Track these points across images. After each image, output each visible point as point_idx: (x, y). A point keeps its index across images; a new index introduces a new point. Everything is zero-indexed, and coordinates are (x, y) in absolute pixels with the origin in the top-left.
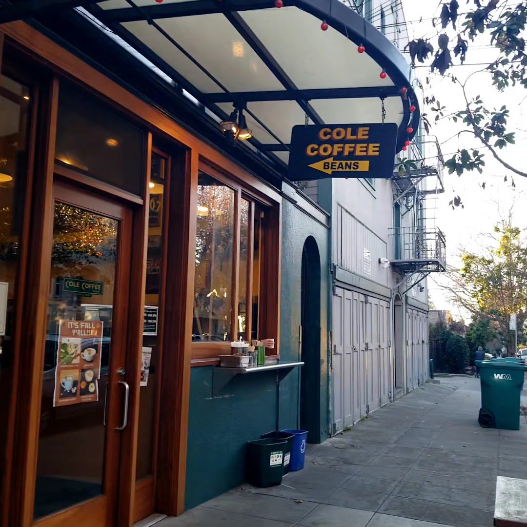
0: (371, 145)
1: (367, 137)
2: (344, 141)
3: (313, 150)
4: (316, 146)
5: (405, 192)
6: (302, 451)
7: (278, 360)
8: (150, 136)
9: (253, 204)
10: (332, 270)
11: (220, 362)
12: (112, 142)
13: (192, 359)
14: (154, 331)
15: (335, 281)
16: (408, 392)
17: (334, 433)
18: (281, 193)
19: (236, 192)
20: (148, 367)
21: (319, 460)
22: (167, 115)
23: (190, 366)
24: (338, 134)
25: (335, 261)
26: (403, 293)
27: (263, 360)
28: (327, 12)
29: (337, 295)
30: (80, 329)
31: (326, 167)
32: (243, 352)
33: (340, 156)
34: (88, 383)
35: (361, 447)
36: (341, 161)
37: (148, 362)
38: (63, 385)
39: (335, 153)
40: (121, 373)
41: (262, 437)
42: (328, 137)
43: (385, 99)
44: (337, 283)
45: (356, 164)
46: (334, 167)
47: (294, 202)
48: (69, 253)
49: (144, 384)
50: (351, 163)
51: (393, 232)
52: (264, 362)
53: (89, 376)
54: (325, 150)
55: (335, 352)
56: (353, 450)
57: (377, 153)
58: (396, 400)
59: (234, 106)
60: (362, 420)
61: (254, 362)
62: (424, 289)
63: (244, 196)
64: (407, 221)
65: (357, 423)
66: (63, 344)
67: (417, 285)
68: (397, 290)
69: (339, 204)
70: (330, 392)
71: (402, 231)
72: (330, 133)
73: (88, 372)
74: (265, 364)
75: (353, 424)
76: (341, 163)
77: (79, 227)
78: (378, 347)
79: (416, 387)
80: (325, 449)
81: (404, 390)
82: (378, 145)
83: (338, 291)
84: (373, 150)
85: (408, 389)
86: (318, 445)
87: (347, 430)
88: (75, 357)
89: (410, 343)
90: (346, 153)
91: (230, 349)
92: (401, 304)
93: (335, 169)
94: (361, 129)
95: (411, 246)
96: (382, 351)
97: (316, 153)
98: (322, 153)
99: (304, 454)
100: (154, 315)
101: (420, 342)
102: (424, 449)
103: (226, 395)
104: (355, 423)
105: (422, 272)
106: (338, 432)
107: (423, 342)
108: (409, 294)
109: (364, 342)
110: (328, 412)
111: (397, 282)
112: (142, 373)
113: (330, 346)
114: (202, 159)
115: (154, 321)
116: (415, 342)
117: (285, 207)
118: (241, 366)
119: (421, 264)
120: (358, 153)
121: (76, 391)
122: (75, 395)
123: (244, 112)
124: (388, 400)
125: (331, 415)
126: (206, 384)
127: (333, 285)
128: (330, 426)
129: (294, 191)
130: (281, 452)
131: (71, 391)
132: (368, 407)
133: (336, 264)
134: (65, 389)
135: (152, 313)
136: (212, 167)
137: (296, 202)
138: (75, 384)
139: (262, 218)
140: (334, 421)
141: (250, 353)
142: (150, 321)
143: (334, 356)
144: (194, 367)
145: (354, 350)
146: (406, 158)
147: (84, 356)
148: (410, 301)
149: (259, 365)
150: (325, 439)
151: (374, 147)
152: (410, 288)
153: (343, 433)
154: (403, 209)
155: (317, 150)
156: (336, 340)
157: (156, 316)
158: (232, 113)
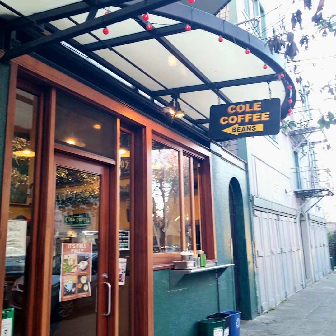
0: (263, 114)
1: (260, 109)
2: (245, 113)
3: (224, 120)
4: (226, 118)
5: (301, 143)
6: (238, 326)
7: (216, 263)
8: (118, 121)
9: (192, 159)
10: (251, 199)
11: (174, 266)
12: (97, 127)
13: (154, 265)
14: (127, 247)
15: (254, 206)
16: (315, 281)
17: (262, 312)
18: (210, 151)
19: (179, 152)
20: (124, 272)
21: (251, 332)
22: (128, 106)
23: (153, 270)
24: (241, 108)
25: (252, 193)
26: (306, 212)
27: (204, 263)
28: (221, 30)
29: (256, 216)
30: (76, 248)
31: (234, 131)
32: (189, 259)
33: (243, 123)
34: (83, 285)
35: (282, 322)
36: (244, 126)
37: (124, 268)
38: (65, 287)
39: (239, 121)
40: (105, 277)
41: (208, 317)
42: (234, 111)
43: (270, 83)
44: (256, 208)
45: (254, 127)
46: (239, 130)
47: (220, 156)
48: (88, 198)
49: (122, 283)
50: (250, 127)
51: (294, 170)
52: (205, 265)
53: (83, 280)
54: (233, 120)
55: (258, 255)
56: (275, 324)
57: (268, 119)
58: (307, 287)
59: (172, 97)
60: (282, 302)
61: (198, 265)
62: (321, 208)
63: (185, 154)
64: (304, 163)
65: (279, 304)
66: (65, 259)
67: (315, 205)
68: (300, 210)
69: (253, 155)
70: (257, 283)
71: (301, 170)
72: (235, 109)
73: (82, 277)
74: (206, 266)
75: (276, 305)
76: (244, 127)
77: (93, 182)
78: (290, 251)
79: (322, 277)
80: (256, 324)
81: (312, 279)
82: (268, 113)
83: (257, 213)
84: (264, 117)
85: (315, 279)
86: (250, 321)
87: (272, 310)
88: (73, 268)
89: (314, 246)
90: (247, 120)
91: (181, 257)
92: (305, 220)
93: (240, 131)
94: (255, 104)
95: (308, 179)
96: (293, 253)
97: (226, 122)
98: (231, 122)
99: (239, 328)
100: (127, 237)
101: (322, 245)
102: (327, 322)
103: (180, 289)
104: (277, 304)
105: (318, 197)
106: (265, 312)
107: (324, 245)
108: (310, 212)
109: (279, 247)
110: (256, 298)
111: (301, 205)
112: (120, 276)
113: (254, 251)
114: (153, 132)
115: (127, 241)
116: (318, 245)
117: (213, 159)
118: (188, 269)
119: (316, 192)
120: (255, 120)
121: (75, 290)
122: (74, 293)
123: (179, 100)
124: (301, 287)
125: (258, 300)
126: (165, 282)
127: (253, 209)
128: (259, 308)
129: (220, 148)
130: (221, 327)
131: (71, 291)
132: (286, 293)
133: (253, 195)
134: (67, 289)
135: (126, 235)
136: (161, 137)
137: (221, 155)
138: (74, 285)
139: (199, 168)
140: (261, 304)
141: (194, 259)
142: (124, 241)
143: (258, 259)
144: (155, 270)
145: (272, 253)
146: (289, 120)
147: (79, 267)
148: (311, 217)
149: (202, 267)
150: (255, 317)
151: (266, 115)
152: (310, 208)
153: (269, 312)
154: (300, 155)
155: (227, 120)
156: (258, 247)
157: (128, 237)
158: (171, 102)
